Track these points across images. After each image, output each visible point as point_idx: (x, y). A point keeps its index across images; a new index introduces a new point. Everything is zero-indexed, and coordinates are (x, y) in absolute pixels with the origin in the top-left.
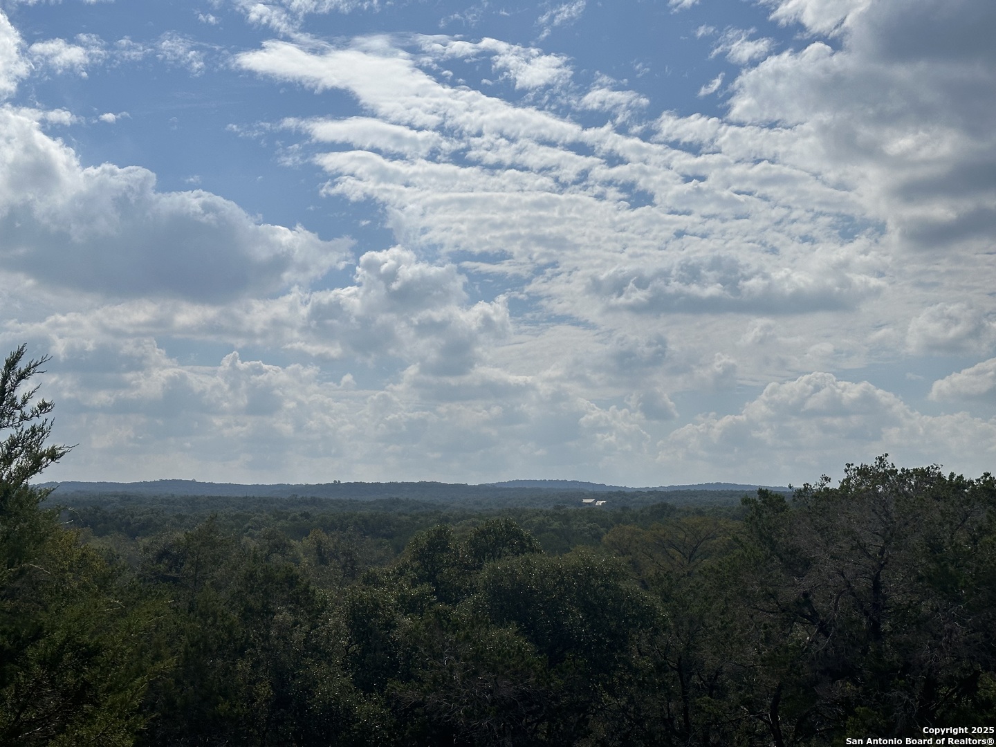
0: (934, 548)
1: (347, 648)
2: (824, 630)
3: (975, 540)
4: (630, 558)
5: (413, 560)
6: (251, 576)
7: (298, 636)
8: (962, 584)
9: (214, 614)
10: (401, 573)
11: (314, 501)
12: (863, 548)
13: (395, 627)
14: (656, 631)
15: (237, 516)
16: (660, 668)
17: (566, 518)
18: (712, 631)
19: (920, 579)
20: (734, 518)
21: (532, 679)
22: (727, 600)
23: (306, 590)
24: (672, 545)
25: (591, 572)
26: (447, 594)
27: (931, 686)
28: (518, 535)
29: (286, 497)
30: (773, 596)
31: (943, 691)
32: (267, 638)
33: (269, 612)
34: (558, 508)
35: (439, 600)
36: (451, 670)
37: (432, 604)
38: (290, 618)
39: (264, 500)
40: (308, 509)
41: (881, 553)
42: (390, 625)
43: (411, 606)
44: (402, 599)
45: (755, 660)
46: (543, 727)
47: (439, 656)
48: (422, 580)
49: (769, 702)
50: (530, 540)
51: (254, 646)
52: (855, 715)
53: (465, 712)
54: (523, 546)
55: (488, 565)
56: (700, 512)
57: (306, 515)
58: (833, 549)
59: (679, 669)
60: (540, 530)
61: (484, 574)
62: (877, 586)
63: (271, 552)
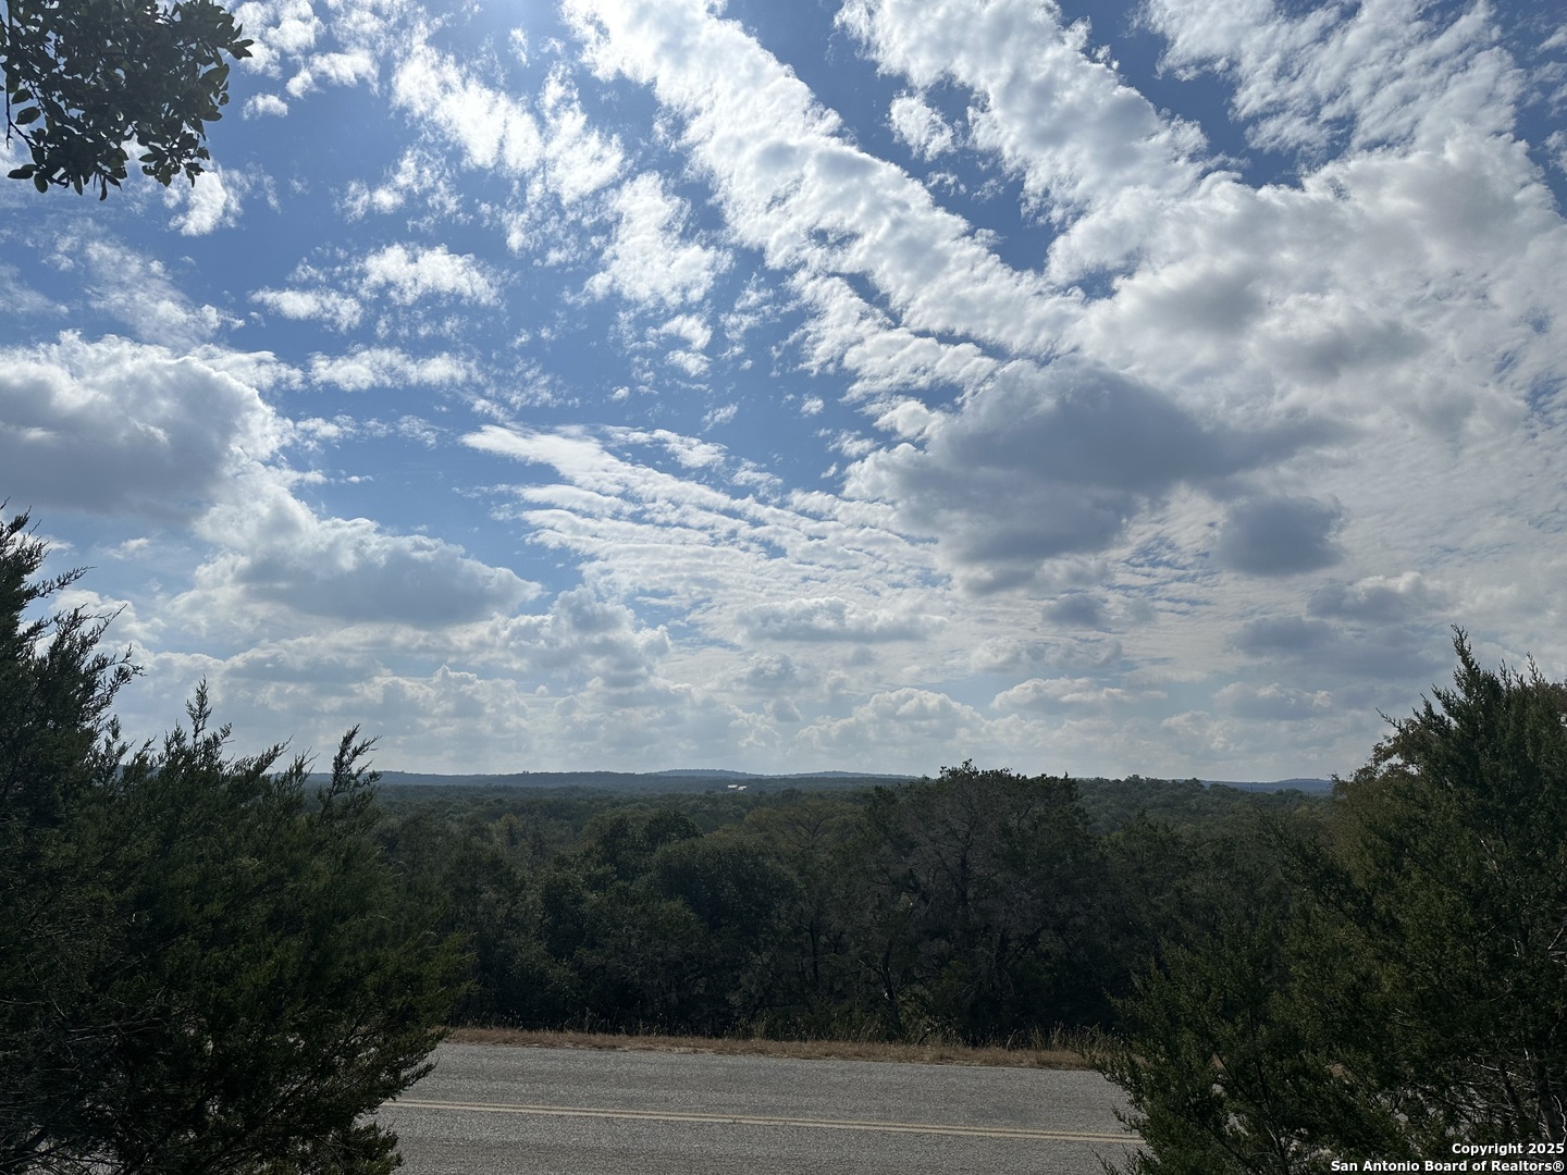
0: (1006, 832)
1: (541, 921)
2: (924, 898)
3: (1035, 827)
4: (767, 834)
5: (598, 844)
6: (462, 861)
7: (501, 911)
8: (1028, 862)
9: (430, 893)
10: (588, 855)
11: (506, 789)
12: (954, 833)
13: (582, 902)
14: (794, 901)
15: (440, 802)
16: (797, 931)
17: (715, 802)
18: (837, 900)
19: (995, 856)
20: (848, 800)
21: (695, 944)
22: (851, 875)
23: (508, 873)
24: (799, 823)
25: (743, 852)
26: (627, 873)
27: (1004, 941)
28: (684, 822)
29: (482, 785)
30: (886, 871)
31: (1012, 944)
32: (473, 913)
33: (476, 891)
34: (709, 793)
35: (618, 878)
36: (630, 938)
37: (613, 881)
38: (494, 896)
39: (464, 789)
40: (500, 796)
41: (967, 837)
42: (578, 900)
43: (596, 884)
44: (588, 878)
45: (872, 923)
46: (702, 982)
47: (618, 926)
48: (604, 861)
49: (880, 956)
50: (693, 826)
51: (462, 921)
52: (949, 967)
53: (640, 973)
54: (689, 832)
55: (660, 849)
56: (821, 796)
57: (499, 801)
58: (931, 834)
59: (811, 931)
60: (694, 811)
61: (657, 856)
62: (964, 863)
63: (471, 836)
